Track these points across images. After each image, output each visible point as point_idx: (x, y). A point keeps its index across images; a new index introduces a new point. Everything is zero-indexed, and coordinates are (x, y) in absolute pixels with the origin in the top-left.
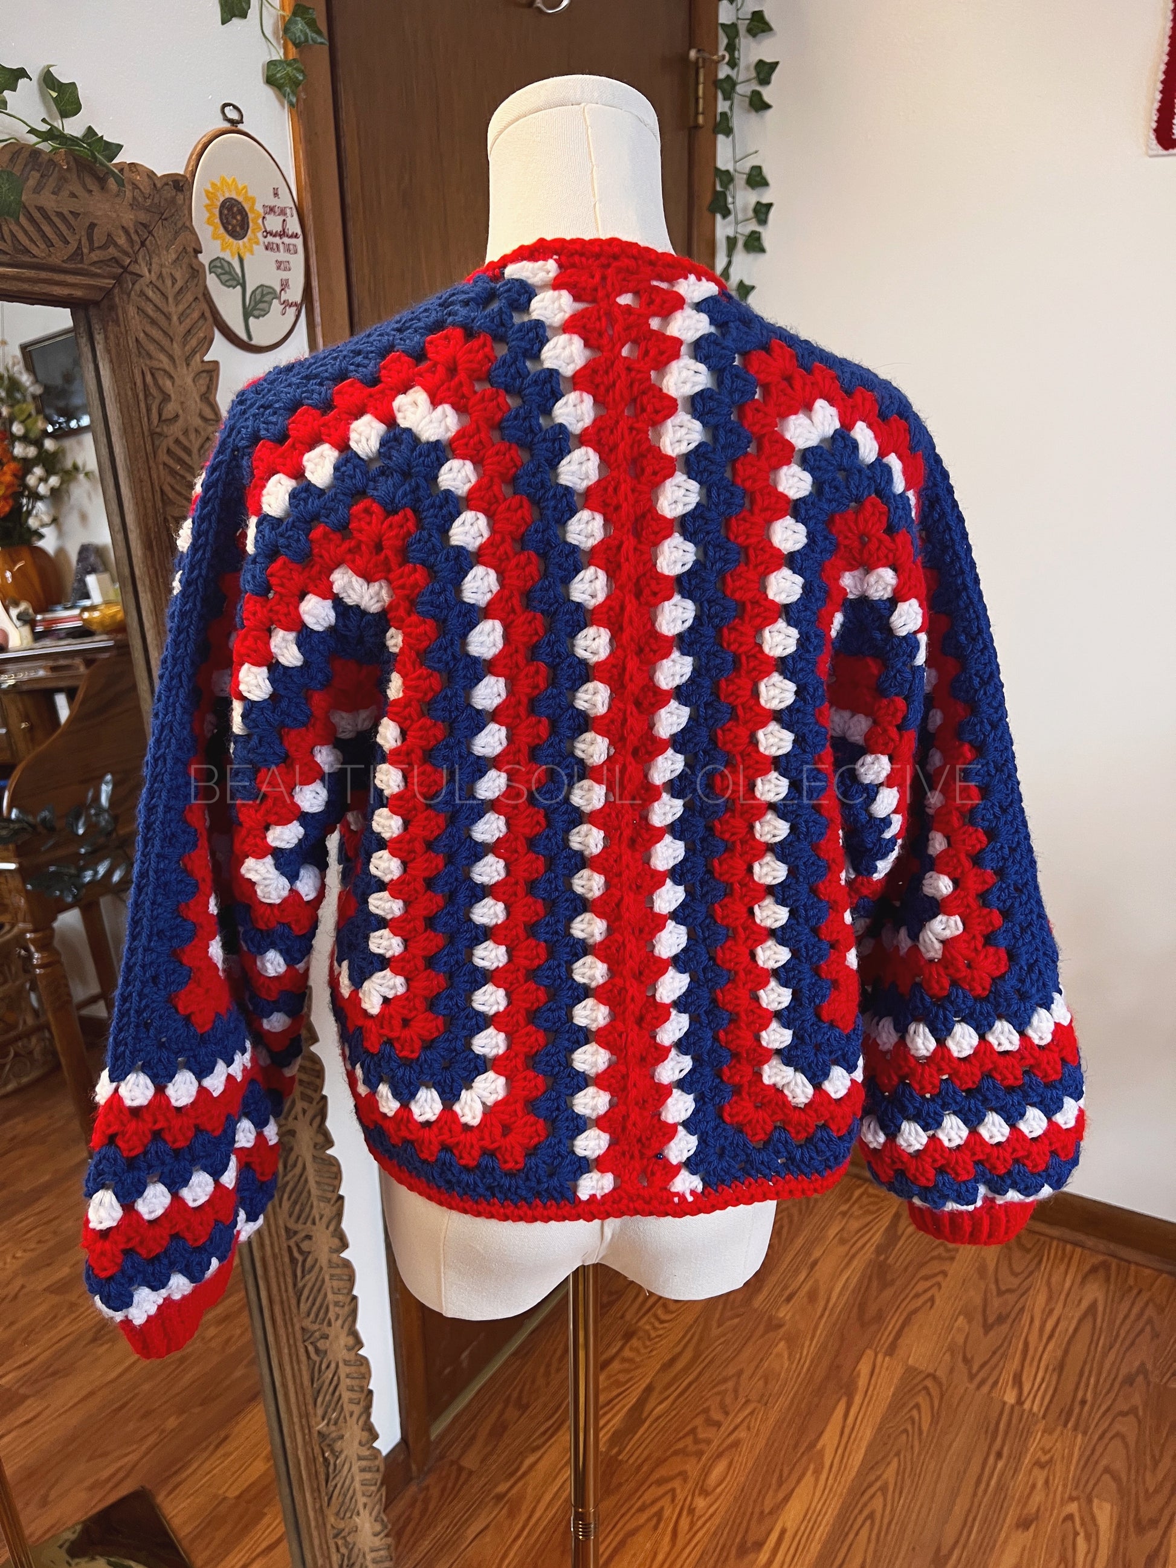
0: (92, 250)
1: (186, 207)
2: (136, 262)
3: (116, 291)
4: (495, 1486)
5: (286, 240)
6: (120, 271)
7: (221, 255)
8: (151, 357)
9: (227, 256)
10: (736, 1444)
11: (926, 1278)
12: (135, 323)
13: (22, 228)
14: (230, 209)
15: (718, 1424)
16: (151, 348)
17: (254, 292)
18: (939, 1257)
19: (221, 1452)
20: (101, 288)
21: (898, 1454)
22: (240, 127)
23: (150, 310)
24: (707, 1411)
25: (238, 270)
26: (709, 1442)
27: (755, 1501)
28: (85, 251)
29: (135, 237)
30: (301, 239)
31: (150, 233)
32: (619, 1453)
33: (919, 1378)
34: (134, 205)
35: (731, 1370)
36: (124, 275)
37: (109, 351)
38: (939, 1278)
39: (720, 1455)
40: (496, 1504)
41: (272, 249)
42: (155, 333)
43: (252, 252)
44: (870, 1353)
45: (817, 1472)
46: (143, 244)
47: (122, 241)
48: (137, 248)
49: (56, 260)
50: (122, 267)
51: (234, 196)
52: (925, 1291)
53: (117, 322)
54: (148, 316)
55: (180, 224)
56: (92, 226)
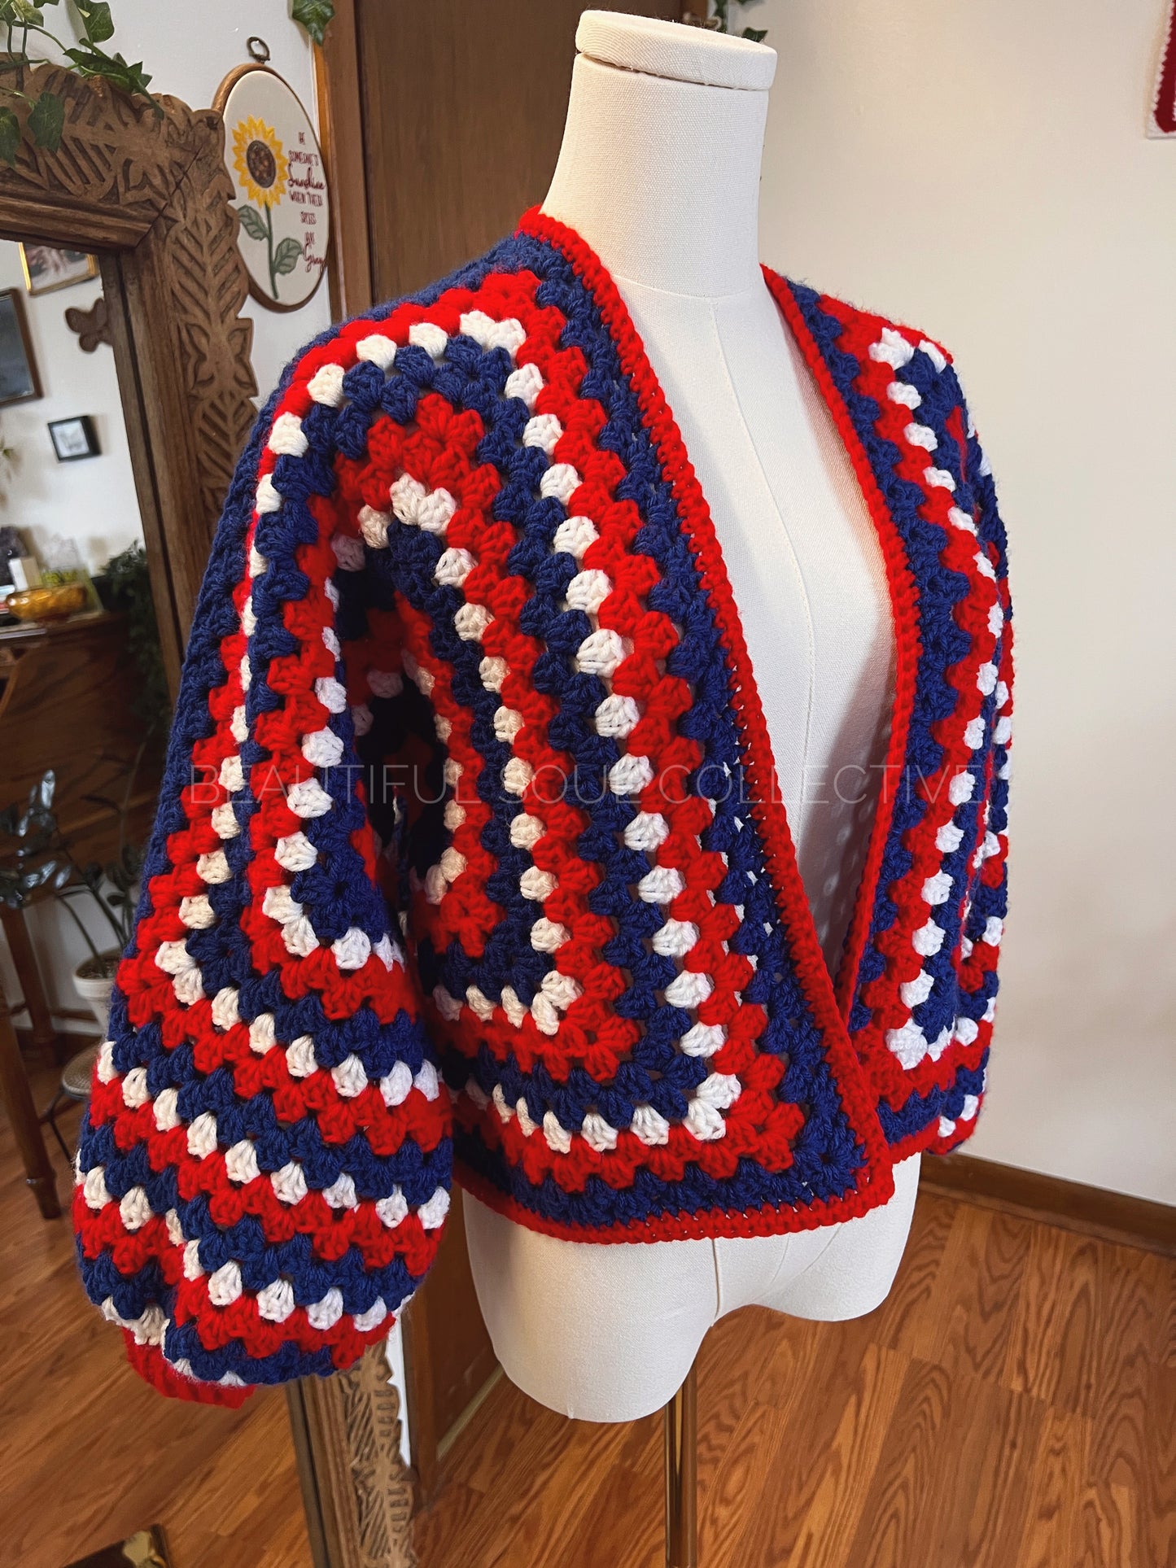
0: (128, 189)
1: (220, 148)
2: (171, 205)
3: (152, 236)
5: (311, 190)
6: (156, 214)
7: (249, 203)
8: (185, 311)
9: (254, 204)
10: (751, 1449)
11: (920, 1268)
12: (172, 271)
13: (58, 160)
14: (257, 153)
15: (730, 1430)
16: (187, 301)
17: (280, 245)
18: (929, 1247)
19: (207, 1486)
20: (136, 233)
21: (914, 1450)
22: (267, 64)
23: (185, 259)
24: (717, 1416)
25: (265, 221)
26: (723, 1448)
27: (777, 1508)
28: (121, 190)
29: (170, 178)
30: (325, 190)
31: (185, 173)
32: (633, 1465)
33: (924, 1372)
34: (169, 142)
35: (737, 1373)
36: (160, 219)
37: (143, 303)
38: (932, 1268)
39: (735, 1462)
40: (511, 1528)
41: (298, 200)
42: (191, 286)
43: (279, 203)
44: (873, 1347)
45: (836, 1473)
46: (178, 186)
47: (157, 181)
48: (172, 189)
49: (91, 199)
50: (158, 210)
51: (261, 139)
52: (920, 1282)
53: (152, 270)
54: (182, 265)
55: (214, 166)
56: (128, 163)
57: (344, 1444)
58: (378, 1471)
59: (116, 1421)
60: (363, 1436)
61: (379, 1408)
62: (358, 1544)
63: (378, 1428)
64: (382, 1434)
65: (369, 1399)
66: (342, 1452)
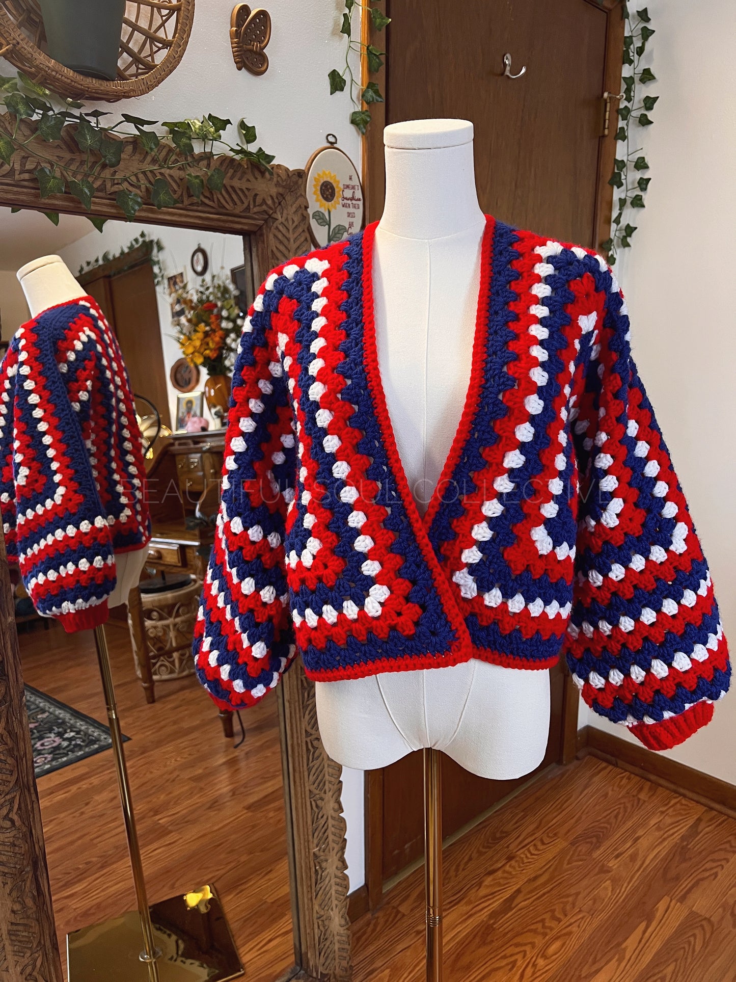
0: (255, 206)
1: (302, 187)
2: (275, 212)
3: (264, 226)
4: (417, 926)
5: (354, 202)
6: (267, 217)
7: (320, 210)
8: (278, 259)
9: (322, 210)
10: (570, 933)
11: (713, 861)
12: (272, 242)
13: (223, 196)
14: (326, 186)
15: (559, 920)
16: (279, 255)
17: (334, 229)
18: (725, 850)
19: (267, 877)
20: (257, 225)
21: (676, 960)
22: (335, 145)
23: (280, 236)
24: (553, 911)
25: (327, 217)
26: (551, 929)
27: (576, 969)
28: (251, 207)
29: (276, 201)
30: (362, 201)
31: (284, 198)
32: (494, 924)
33: (698, 920)
34: (277, 184)
35: (573, 891)
36: (269, 219)
37: (258, 256)
38: (723, 863)
39: (557, 938)
40: (415, 936)
41: (346, 207)
42: (282, 248)
43: (335, 209)
44: (666, 899)
45: (620, 961)
46: (280, 204)
47: (270, 202)
48: (276, 205)
49: (237, 211)
50: (268, 215)
51: (329, 180)
52: (711, 869)
53: (263, 242)
54: (278, 239)
55: (299, 194)
56: (256, 195)
57: (310, 837)
58: (330, 861)
59: (233, 837)
60: (322, 838)
61: (333, 826)
62: (314, 897)
63: (331, 837)
64: (333, 841)
65: (327, 818)
66: (308, 841)
